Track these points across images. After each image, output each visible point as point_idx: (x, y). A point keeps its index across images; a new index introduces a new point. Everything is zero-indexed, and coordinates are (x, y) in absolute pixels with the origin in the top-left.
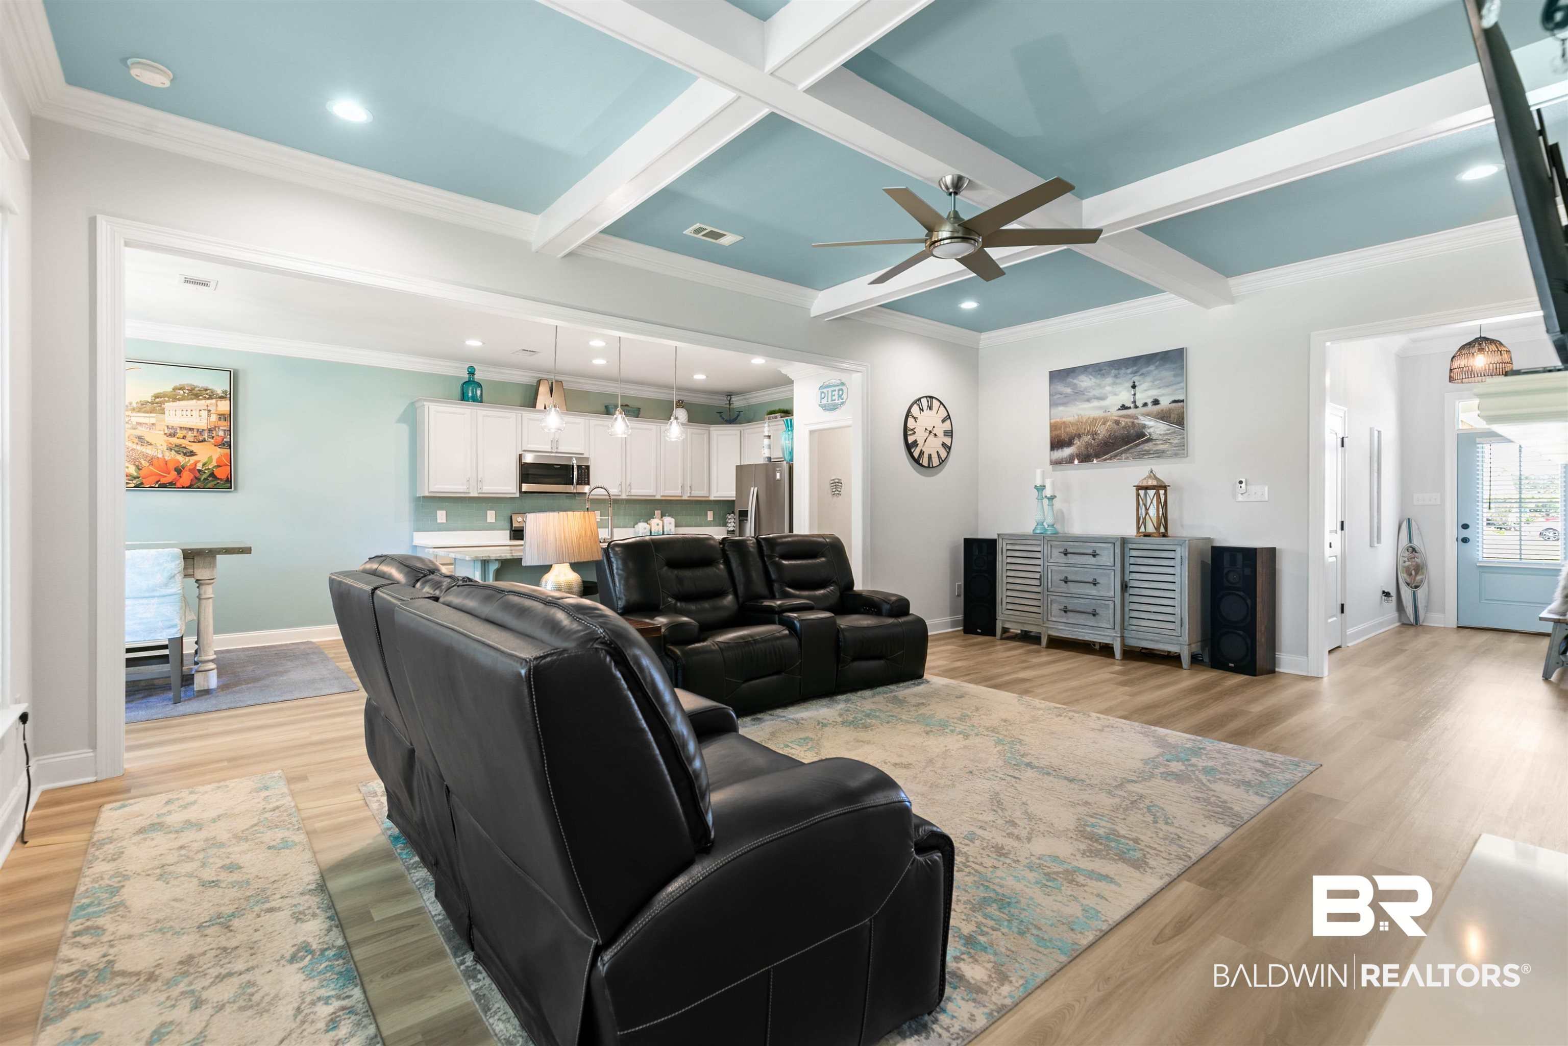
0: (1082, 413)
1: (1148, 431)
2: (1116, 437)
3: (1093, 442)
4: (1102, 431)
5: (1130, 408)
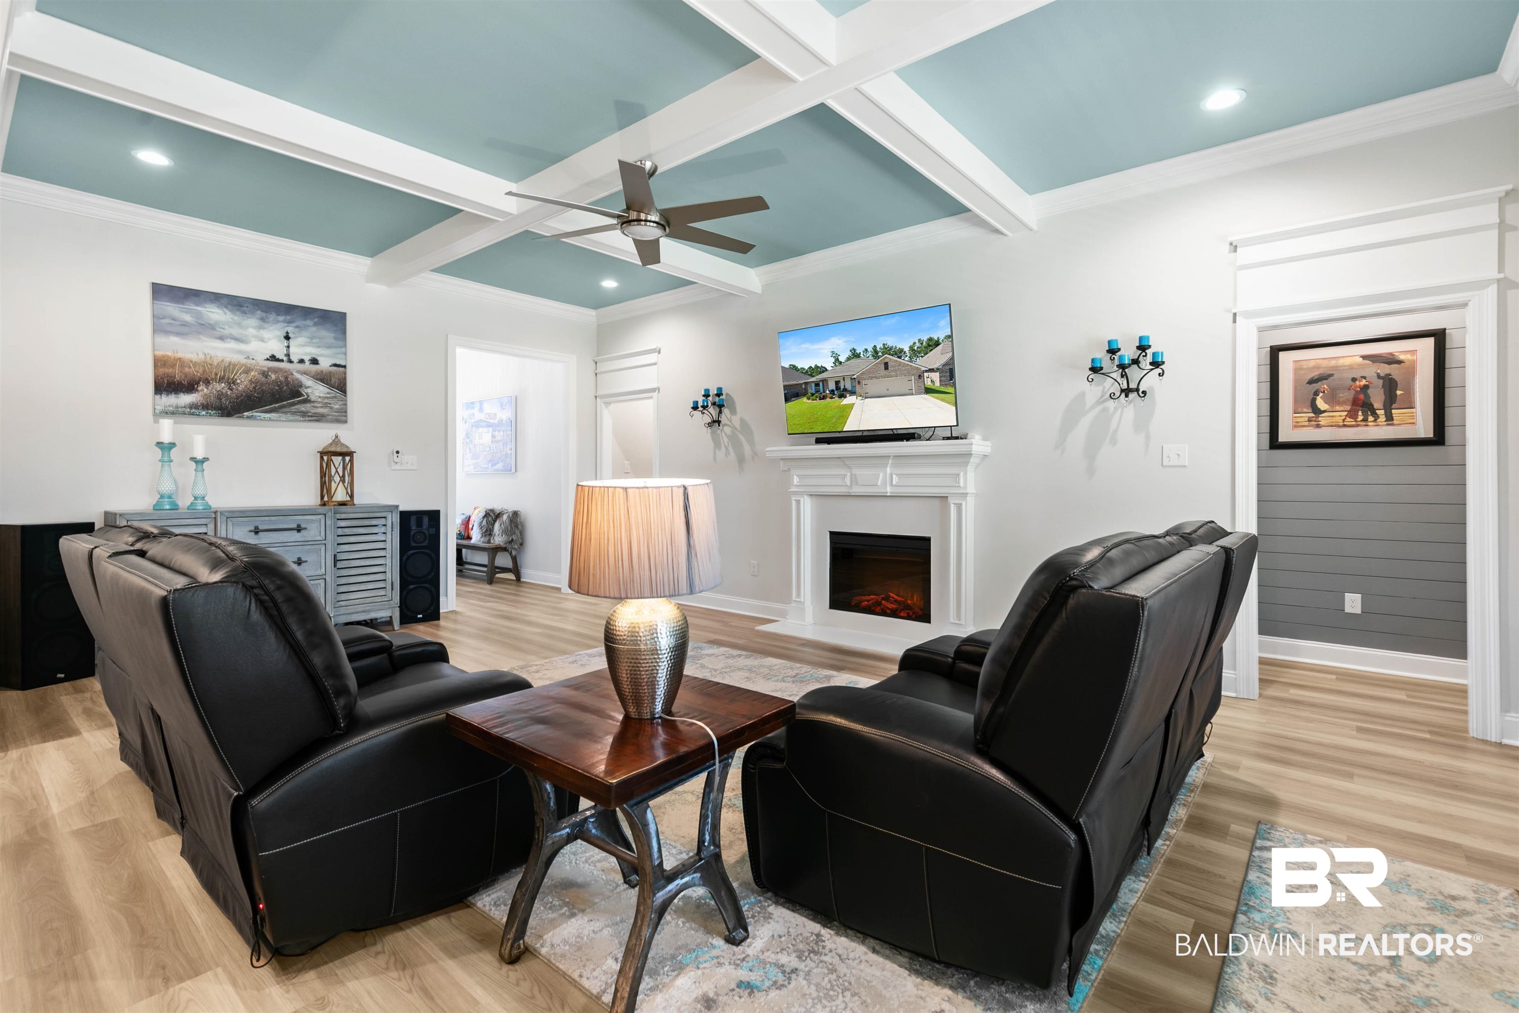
0: (212, 353)
1: (306, 391)
2: (263, 392)
3: (229, 392)
4: (243, 383)
5: (282, 361)
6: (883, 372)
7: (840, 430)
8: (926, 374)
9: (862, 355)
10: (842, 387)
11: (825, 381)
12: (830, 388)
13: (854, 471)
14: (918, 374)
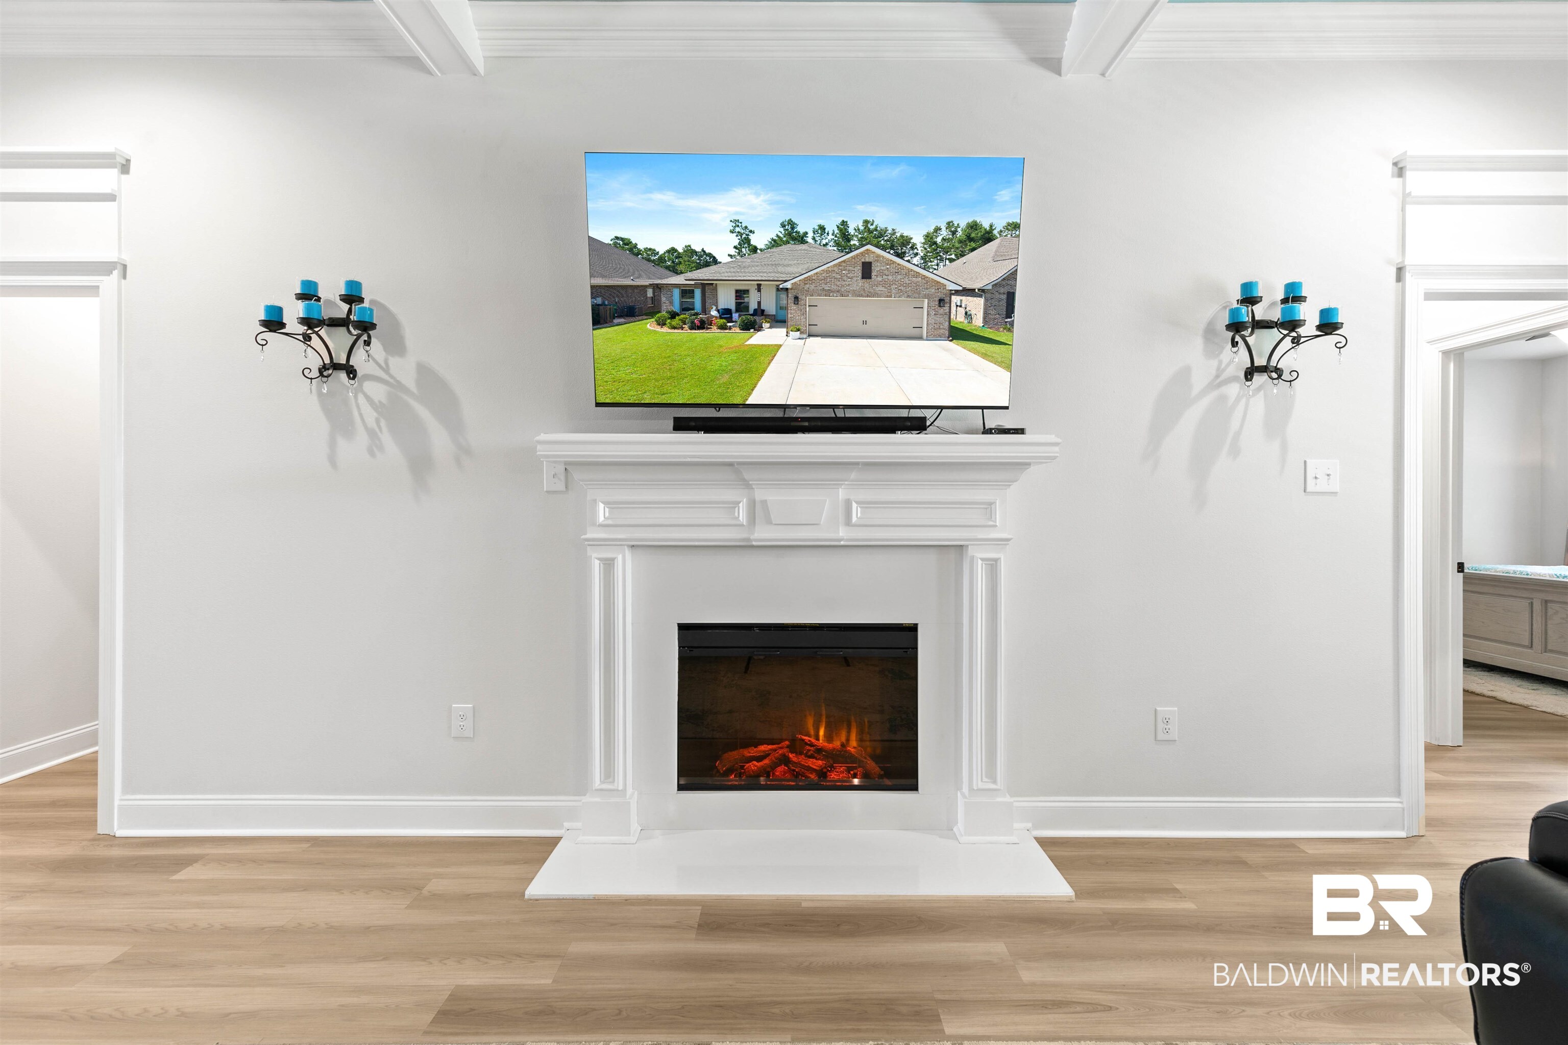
6: (858, 283)
7: (737, 400)
8: (955, 299)
9: (810, 240)
10: (753, 306)
11: (707, 288)
12: (722, 305)
13: (760, 494)
14: (940, 295)
